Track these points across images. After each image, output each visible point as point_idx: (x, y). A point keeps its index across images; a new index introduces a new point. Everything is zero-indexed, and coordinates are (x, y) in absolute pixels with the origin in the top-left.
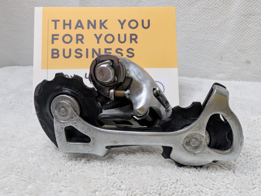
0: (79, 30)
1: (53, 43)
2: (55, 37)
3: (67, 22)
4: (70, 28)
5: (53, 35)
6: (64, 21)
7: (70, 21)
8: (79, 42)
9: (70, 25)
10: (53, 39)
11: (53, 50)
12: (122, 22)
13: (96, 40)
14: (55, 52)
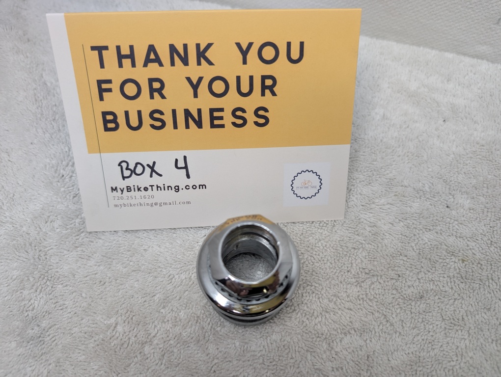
2: (104, 86)
3: (125, 51)
4: (134, 65)
5: (100, 82)
6: (118, 48)
7: (131, 47)
8: (156, 95)
10: (101, 91)
11: (104, 114)
12: (244, 47)
13: (191, 91)
14: (110, 117)
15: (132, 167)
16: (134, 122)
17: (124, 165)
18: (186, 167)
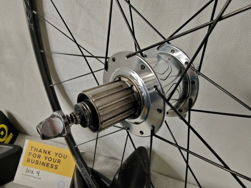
0: (40, 153)
1: (29, 156)
2: (30, 154)
3: (36, 149)
4: (37, 151)
5: (30, 153)
6: (35, 148)
7: (37, 148)
8: (39, 158)
9: (37, 150)
10: (29, 154)
11: (28, 159)
12: (57, 153)
13: (45, 159)
14: (29, 160)
15: (29, 170)
16: (33, 162)
17: (27, 170)
18: (39, 173)
